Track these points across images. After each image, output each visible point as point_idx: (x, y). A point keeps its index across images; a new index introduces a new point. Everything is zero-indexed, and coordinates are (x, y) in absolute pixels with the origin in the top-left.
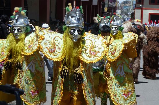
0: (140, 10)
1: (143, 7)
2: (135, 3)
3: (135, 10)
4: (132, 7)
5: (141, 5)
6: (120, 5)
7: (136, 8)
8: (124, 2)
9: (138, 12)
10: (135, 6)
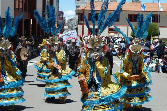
0: (82, 26)
1: (84, 23)
2: (78, 20)
3: (78, 25)
4: (76, 24)
5: (82, 22)
6: (67, 22)
7: (79, 24)
8: (70, 19)
9: (80, 27)
10: (78, 22)
